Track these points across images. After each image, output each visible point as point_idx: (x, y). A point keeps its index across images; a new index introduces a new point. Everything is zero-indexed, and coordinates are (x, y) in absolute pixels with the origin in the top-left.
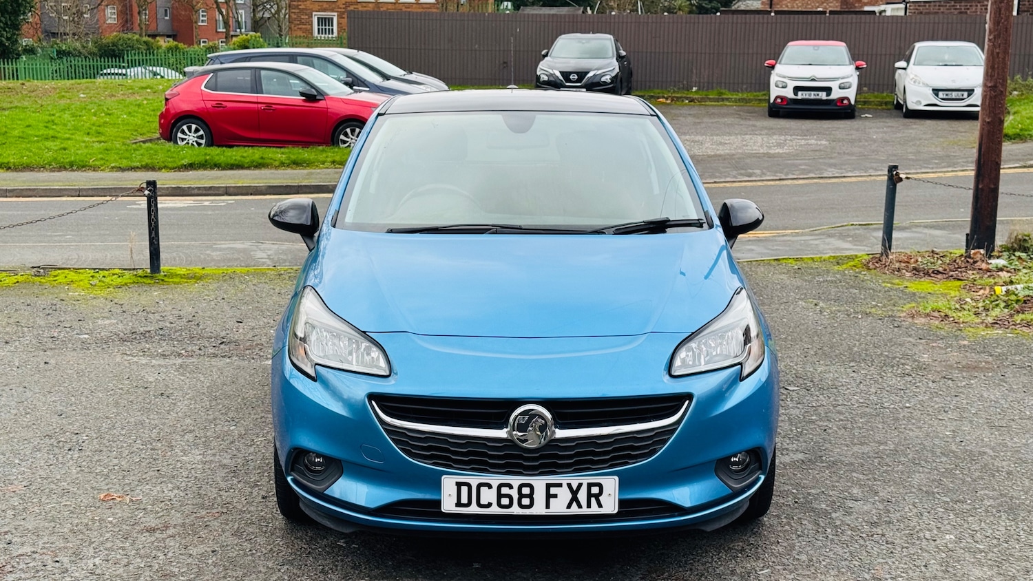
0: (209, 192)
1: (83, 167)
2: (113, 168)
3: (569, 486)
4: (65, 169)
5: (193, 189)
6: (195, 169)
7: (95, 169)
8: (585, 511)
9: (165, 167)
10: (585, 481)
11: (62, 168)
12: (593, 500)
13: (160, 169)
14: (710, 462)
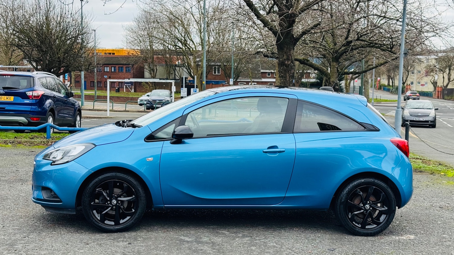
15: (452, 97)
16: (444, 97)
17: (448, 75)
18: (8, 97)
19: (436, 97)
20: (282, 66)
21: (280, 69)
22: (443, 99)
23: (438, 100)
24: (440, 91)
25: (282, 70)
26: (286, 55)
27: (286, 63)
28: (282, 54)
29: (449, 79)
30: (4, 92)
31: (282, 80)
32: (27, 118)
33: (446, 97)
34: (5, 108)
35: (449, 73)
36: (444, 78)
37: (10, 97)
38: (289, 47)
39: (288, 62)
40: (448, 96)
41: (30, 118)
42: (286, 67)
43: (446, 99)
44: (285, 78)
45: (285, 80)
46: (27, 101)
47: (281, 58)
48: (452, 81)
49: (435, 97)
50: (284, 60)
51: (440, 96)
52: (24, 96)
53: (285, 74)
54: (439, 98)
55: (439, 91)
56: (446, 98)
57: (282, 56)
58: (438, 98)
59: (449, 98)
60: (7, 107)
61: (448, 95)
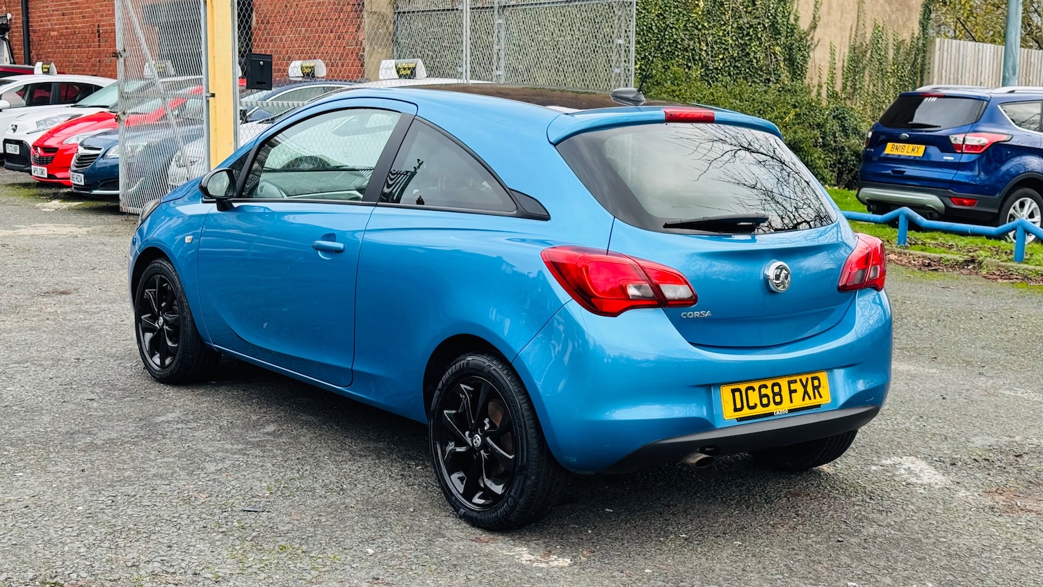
18: (915, 145)
30: (908, 136)
32: (942, 198)
34: (905, 172)
37: (919, 146)
41: (950, 197)
46: (949, 158)
52: (945, 144)
60: (910, 171)
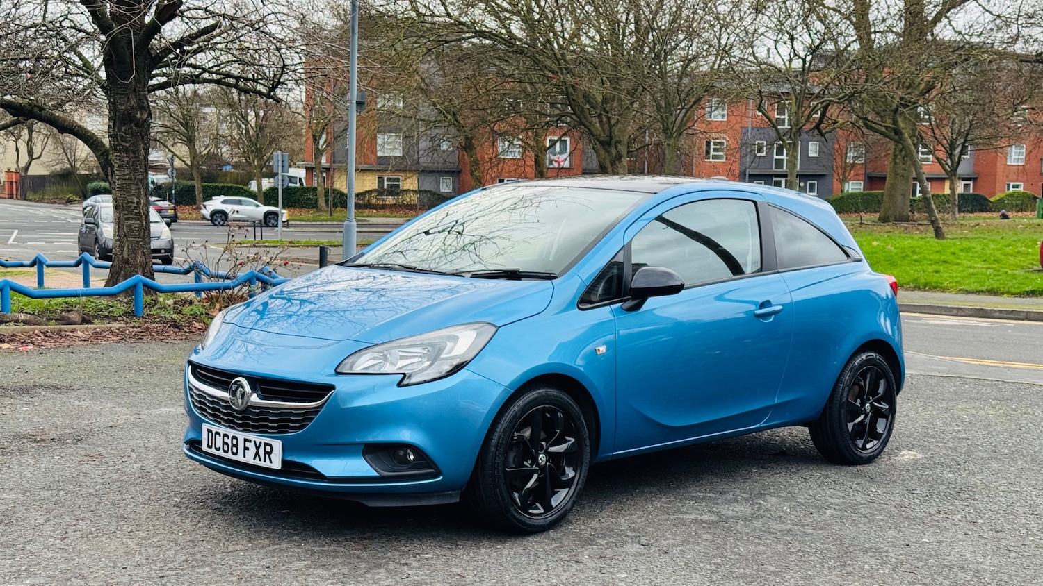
0: (1012, 316)
1: (935, 288)
2: (960, 290)
3: (255, 442)
4: (919, 289)
5: (995, 311)
6: (1037, 296)
7: (944, 290)
8: (262, 464)
9: (1008, 293)
10: (265, 440)
11: (917, 288)
12: (267, 456)
13: (1002, 294)
14: (360, 444)
15: (44, 194)
16: (26, 196)
17: (28, 144)
19: (7, 196)
20: (125, 124)
21: (120, 130)
22: (25, 199)
23: (11, 201)
24: (14, 180)
25: (125, 133)
26: (136, 96)
27: (139, 116)
28: (123, 94)
29: (30, 153)
31: (126, 159)
33: (30, 195)
35: (30, 139)
36: (17, 150)
38: (142, 76)
39: (142, 114)
40: (35, 192)
42: (136, 126)
43: (30, 201)
44: (134, 152)
45: (136, 157)
47: (121, 104)
48: (39, 158)
49: (3, 196)
50: (132, 108)
51: (15, 193)
53: (135, 144)
54: (15, 196)
55: (11, 182)
56: (30, 198)
57: (126, 99)
58: (12, 198)
59: (38, 196)
61: (34, 189)
